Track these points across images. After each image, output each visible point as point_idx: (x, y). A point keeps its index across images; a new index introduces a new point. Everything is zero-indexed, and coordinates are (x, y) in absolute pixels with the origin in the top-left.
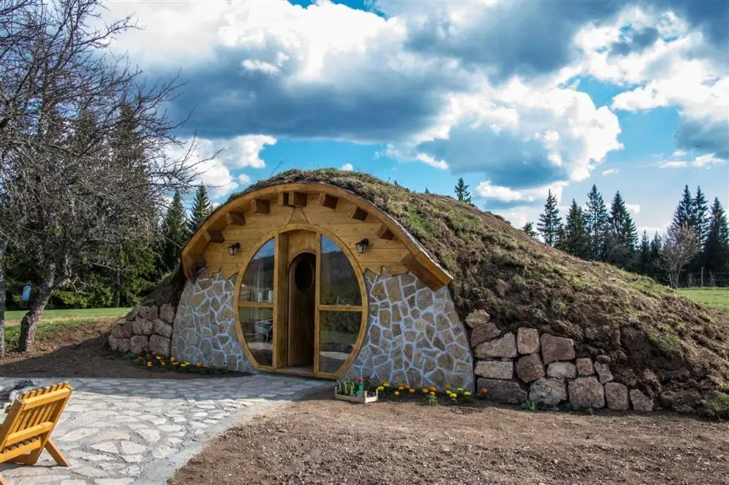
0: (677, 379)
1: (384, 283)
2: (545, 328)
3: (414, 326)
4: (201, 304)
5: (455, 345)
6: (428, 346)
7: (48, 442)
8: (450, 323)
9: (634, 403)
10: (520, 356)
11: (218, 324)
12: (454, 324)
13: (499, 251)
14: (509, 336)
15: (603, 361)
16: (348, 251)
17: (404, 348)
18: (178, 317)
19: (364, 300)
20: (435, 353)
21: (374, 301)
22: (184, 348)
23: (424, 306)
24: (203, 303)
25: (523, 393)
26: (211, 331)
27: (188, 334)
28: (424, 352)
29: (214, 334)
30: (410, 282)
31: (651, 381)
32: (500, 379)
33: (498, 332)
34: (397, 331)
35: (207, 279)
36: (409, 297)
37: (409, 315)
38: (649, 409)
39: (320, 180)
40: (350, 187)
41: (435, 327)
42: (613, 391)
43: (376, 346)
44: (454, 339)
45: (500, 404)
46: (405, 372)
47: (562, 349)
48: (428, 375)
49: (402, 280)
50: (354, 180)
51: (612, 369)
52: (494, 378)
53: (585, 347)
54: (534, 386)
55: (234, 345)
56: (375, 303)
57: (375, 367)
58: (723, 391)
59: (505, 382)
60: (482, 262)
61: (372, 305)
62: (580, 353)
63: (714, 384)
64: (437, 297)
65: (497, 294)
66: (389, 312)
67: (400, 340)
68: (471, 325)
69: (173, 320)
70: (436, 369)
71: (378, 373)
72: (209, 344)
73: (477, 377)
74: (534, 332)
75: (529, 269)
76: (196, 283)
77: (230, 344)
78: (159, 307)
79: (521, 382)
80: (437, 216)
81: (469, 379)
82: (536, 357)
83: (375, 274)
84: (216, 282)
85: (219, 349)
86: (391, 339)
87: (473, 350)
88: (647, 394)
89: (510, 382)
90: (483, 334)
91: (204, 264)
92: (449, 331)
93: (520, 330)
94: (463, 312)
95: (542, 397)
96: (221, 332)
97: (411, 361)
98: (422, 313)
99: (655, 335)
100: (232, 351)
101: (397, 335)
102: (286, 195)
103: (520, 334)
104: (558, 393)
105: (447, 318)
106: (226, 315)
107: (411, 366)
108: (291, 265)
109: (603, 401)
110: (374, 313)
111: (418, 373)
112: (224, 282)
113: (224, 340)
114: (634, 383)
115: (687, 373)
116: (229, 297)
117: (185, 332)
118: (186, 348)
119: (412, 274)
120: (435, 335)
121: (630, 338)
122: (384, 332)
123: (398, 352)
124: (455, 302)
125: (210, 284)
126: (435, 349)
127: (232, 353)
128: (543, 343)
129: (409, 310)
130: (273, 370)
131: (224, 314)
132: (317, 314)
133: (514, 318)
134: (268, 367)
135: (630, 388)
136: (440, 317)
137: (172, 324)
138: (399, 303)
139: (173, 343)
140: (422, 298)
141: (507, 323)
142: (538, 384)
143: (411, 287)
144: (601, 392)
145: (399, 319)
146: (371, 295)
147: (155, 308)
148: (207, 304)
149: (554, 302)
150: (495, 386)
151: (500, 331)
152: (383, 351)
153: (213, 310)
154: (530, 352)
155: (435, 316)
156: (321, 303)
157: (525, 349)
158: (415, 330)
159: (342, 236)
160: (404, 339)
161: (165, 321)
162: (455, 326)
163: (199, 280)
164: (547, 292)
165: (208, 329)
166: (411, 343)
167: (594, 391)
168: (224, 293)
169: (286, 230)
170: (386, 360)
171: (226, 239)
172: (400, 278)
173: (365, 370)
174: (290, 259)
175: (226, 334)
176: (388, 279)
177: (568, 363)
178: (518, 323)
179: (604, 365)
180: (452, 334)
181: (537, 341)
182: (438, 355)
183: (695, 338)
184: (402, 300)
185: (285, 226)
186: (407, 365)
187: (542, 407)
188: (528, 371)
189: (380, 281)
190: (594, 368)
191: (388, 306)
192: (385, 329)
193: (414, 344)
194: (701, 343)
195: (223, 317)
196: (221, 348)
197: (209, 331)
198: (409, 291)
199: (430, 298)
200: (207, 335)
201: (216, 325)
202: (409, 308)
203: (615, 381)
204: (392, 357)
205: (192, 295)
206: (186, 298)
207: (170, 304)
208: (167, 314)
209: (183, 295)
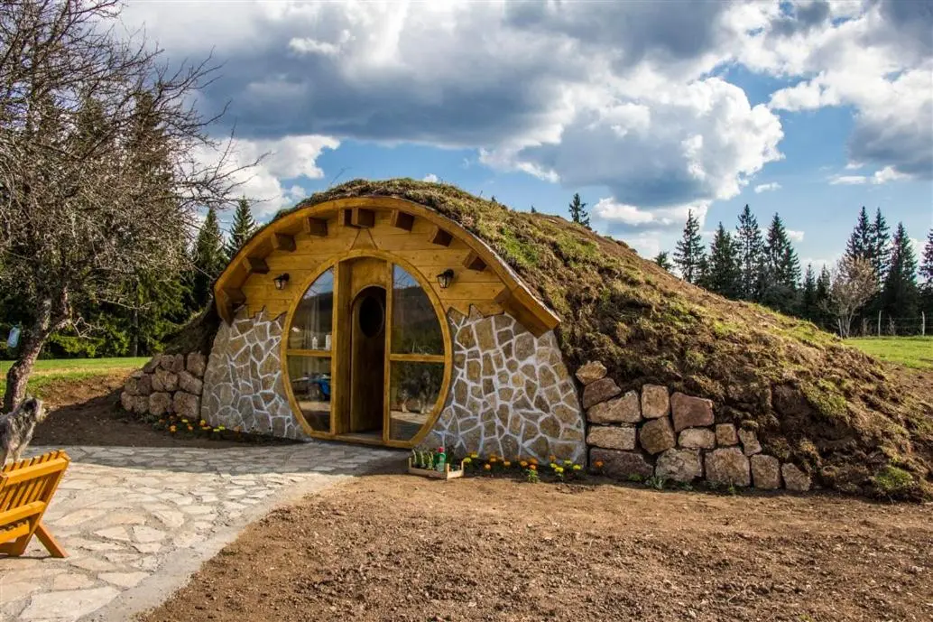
0: (842, 451)
2: (677, 385)
3: (510, 381)
5: (563, 406)
6: (528, 406)
7: (39, 527)
8: (556, 378)
9: (788, 480)
10: (644, 420)
11: (261, 377)
12: (561, 379)
13: (621, 287)
14: (631, 395)
15: (748, 428)
16: (427, 285)
17: (498, 409)
18: (210, 368)
20: (537, 417)
21: (459, 349)
22: (217, 409)
23: (522, 356)
24: (242, 350)
25: (648, 468)
26: (251, 385)
27: (222, 391)
28: (523, 414)
29: (257, 391)
30: (506, 326)
31: (808, 453)
32: (619, 450)
33: (617, 389)
34: (489, 387)
35: (248, 320)
37: (505, 368)
38: (806, 488)
39: (392, 193)
40: (430, 202)
41: (538, 383)
42: (761, 466)
43: (461, 407)
44: (562, 398)
45: (619, 481)
46: (499, 440)
47: (697, 411)
48: (527, 444)
49: (496, 322)
50: (436, 194)
51: (760, 437)
52: (612, 449)
53: (727, 410)
54: (662, 459)
55: (281, 404)
56: (462, 352)
57: (461, 433)
58: (896, 465)
59: (625, 453)
60: (598, 301)
61: (458, 355)
62: (720, 417)
63: (886, 457)
64: (540, 344)
65: (617, 342)
66: (478, 363)
67: (493, 399)
68: (583, 381)
70: (538, 436)
71: (465, 441)
73: (589, 447)
74: (663, 390)
75: (658, 310)
76: (233, 324)
77: (276, 404)
78: (186, 356)
79: (644, 452)
80: (542, 241)
81: (580, 450)
82: (665, 422)
83: (462, 315)
84: (259, 324)
85: (262, 409)
87: (585, 412)
88: (803, 469)
89: (631, 454)
90: (597, 391)
91: (244, 300)
92: (554, 388)
93: (645, 387)
94: (572, 363)
95: (671, 472)
96: (265, 388)
97: (506, 425)
98: (521, 364)
99: (814, 395)
100: (278, 413)
101: (490, 392)
102: (348, 212)
104: (692, 467)
105: (553, 372)
106: (271, 366)
107: (507, 432)
108: (354, 303)
109: (749, 479)
110: (460, 365)
111: (515, 441)
112: (269, 324)
113: (268, 398)
114: (787, 455)
115: (854, 443)
116: (276, 344)
117: (219, 387)
118: (221, 409)
119: (509, 316)
120: (537, 394)
121: (783, 398)
122: (473, 389)
123: (490, 415)
124: (564, 351)
125: (251, 327)
126: (538, 411)
127: (279, 415)
128: (674, 405)
129: (505, 361)
130: (331, 436)
131: (269, 365)
132: (387, 365)
133: (638, 373)
134: (326, 433)
135: (782, 461)
136: (544, 370)
137: (202, 378)
138: (492, 353)
139: (203, 402)
141: (628, 378)
142: (666, 456)
143: (507, 331)
144: (746, 466)
145: (492, 372)
146: (456, 342)
147: (180, 357)
148: (247, 352)
149: (689, 353)
150: (613, 459)
151: (619, 389)
152: (471, 413)
153: (254, 359)
154: (658, 415)
155: (537, 368)
156: (392, 352)
157: (651, 411)
158: (512, 387)
159: (420, 266)
160: (498, 397)
161: (194, 374)
162: (563, 382)
163: (237, 321)
164: (680, 339)
165: (248, 383)
167: (737, 465)
168: (269, 338)
169: (348, 257)
170: (475, 424)
171: (271, 268)
172: (493, 318)
173: (448, 438)
174: (354, 294)
175: (271, 391)
176: (478, 321)
177: (704, 430)
178: (643, 379)
179: (751, 433)
180: (559, 391)
181: (667, 401)
182: (541, 419)
183: (864, 399)
185: (348, 252)
186: (501, 430)
187: (671, 485)
188: (655, 439)
189: (468, 323)
190: (738, 437)
191: (478, 356)
193: (510, 404)
194: (872, 406)
195: (268, 369)
196: (265, 408)
197: (249, 387)
198: (505, 337)
199: (531, 346)
200: (247, 391)
201: (259, 379)
202: (504, 358)
203: (763, 452)
204: (482, 421)
205: (227, 340)
206: (220, 344)
207: (200, 352)
208: (196, 365)
209: (216, 340)
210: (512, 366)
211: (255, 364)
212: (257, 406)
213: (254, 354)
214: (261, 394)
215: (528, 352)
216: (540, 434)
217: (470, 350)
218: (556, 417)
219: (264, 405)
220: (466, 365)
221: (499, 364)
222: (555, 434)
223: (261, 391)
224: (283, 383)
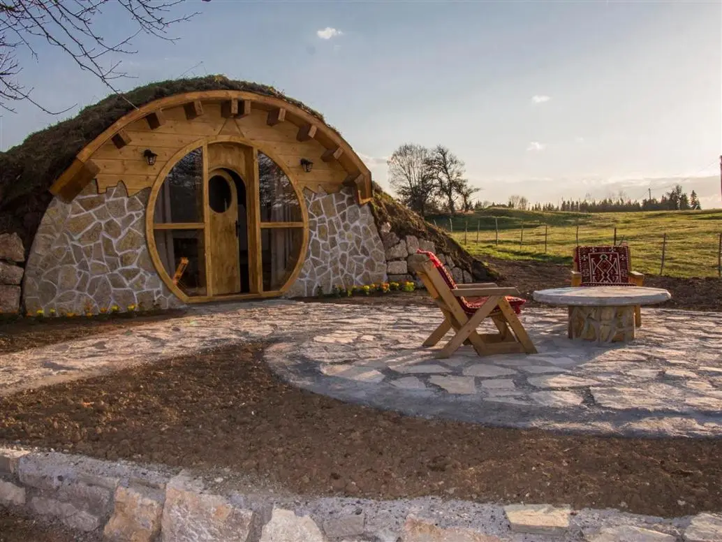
1: (321, 201)
2: (419, 234)
3: (346, 237)
4: (85, 231)
5: (377, 251)
6: (357, 253)
8: (371, 233)
9: (465, 279)
10: (409, 255)
11: (119, 254)
14: (402, 241)
15: (449, 255)
17: (340, 257)
19: (305, 216)
20: (362, 259)
21: (312, 217)
23: (352, 220)
24: (89, 228)
26: (105, 264)
27: (60, 274)
28: (355, 259)
29: (115, 269)
30: (342, 200)
32: (402, 274)
33: (398, 239)
34: (333, 243)
35: (96, 196)
36: (342, 213)
37: (342, 229)
41: (362, 237)
42: (457, 273)
43: (317, 259)
44: (375, 246)
46: (342, 278)
48: (358, 278)
49: (336, 198)
52: (399, 274)
53: (438, 247)
55: (148, 278)
56: (315, 219)
57: (318, 277)
59: (405, 276)
61: (311, 221)
62: (437, 250)
64: (362, 212)
66: (326, 227)
67: (337, 251)
68: (383, 235)
69: (27, 257)
71: (321, 283)
72: (105, 283)
73: (389, 274)
74: (415, 238)
76: (75, 201)
77: (142, 278)
81: (386, 277)
83: (312, 192)
84: (111, 199)
85: (124, 286)
86: (328, 251)
87: (386, 253)
88: (469, 272)
90: (390, 241)
92: (371, 240)
93: (408, 237)
94: (378, 223)
96: (124, 264)
97: (345, 267)
98: (352, 226)
100: (144, 286)
101: (334, 246)
102: (241, 103)
103: (408, 240)
105: (370, 230)
106: (132, 242)
107: (346, 272)
110: (313, 228)
111: (351, 277)
112: (126, 200)
113: (130, 274)
116: (136, 219)
117: (55, 271)
118: (58, 295)
119: (343, 193)
120: (362, 244)
122: (323, 245)
123: (334, 263)
125: (101, 202)
126: (362, 256)
127: (146, 289)
128: (421, 245)
130: (210, 299)
131: (130, 241)
132: (258, 230)
133: (403, 229)
134: (203, 297)
135: (463, 270)
136: (365, 229)
137: (22, 265)
138: (333, 218)
140: (352, 214)
141: (400, 232)
143: (343, 204)
145: (335, 233)
146: (310, 212)
148: (97, 230)
152: (323, 262)
153: (107, 236)
154: (415, 252)
155: (361, 228)
156: (263, 221)
157: (412, 250)
158: (347, 241)
159: (280, 154)
160: (339, 249)
161: (9, 261)
162: (375, 236)
165: (102, 263)
166: (345, 252)
168: (128, 213)
169: (216, 141)
170: (326, 269)
171: (129, 143)
172: (333, 195)
173: (309, 282)
175: (134, 266)
176: (324, 197)
178: (404, 232)
179: (450, 257)
180: (373, 241)
182: (365, 260)
184: (335, 215)
185: (215, 137)
186: (342, 271)
189: (317, 199)
190: (446, 260)
191: (325, 222)
192: (324, 242)
193: (347, 253)
195: (129, 246)
196: (128, 284)
197: (104, 266)
198: (342, 207)
199: (356, 214)
200: (100, 271)
201: (116, 255)
202: (341, 222)
203: (456, 266)
204: (331, 266)
205: (64, 217)
206: (53, 223)
207: (15, 234)
208: (11, 250)
209: (46, 219)
210: (346, 227)
211: (110, 241)
212: (117, 284)
213: (107, 230)
214: (120, 272)
215: (356, 218)
216: (365, 271)
217: (319, 217)
218: (373, 259)
219: (125, 281)
220: (317, 228)
221: (339, 227)
222: (373, 270)
223: (120, 268)
224: (150, 257)
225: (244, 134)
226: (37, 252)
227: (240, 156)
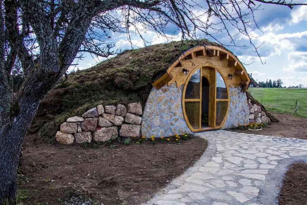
1: (233, 91)
4: (163, 102)
6: (242, 112)
19: (229, 97)
27: (155, 120)
28: (241, 114)
34: (236, 107)
35: (167, 87)
36: (239, 95)
41: (243, 105)
43: (231, 114)
44: (247, 109)
47: (260, 109)
52: (252, 119)
57: (231, 121)
69: (143, 112)
72: (168, 124)
73: (249, 120)
76: (160, 89)
77: (180, 121)
79: (255, 119)
83: (231, 87)
84: (172, 88)
85: (174, 125)
86: (234, 110)
93: (254, 104)
94: (248, 100)
98: (241, 101)
101: (236, 109)
103: (254, 106)
106: (177, 107)
111: (240, 121)
112: (176, 89)
113: (176, 120)
116: (179, 97)
118: (153, 129)
120: (243, 108)
125: (168, 90)
127: (181, 126)
130: (200, 130)
132: (215, 103)
135: (268, 117)
136: (244, 102)
137: (141, 116)
138: (236, 98)
139: (143, 128)
140: (241, 96)
143: (239, 92)
145: (236, 103)
148: (167, 101)
153: (170, 104)
156: (217, 98)
157: (256, 110)
159: (223, 72)
161: (136, 114)
162: (247, 104)
167: (265, 119)
168: (177, 95)
169: (205, 66)
172: (237, 89)
173: (228, 123)
175: (178, 117)
176: (234, 89)
177: (260, 113)
180: (247, 107)
181: (257, 107)
182: (244, 114)
184: (237, 96)
186: (238, 119)
188: (256, 116)
191: (234, 99)
192: (233, 107)
193: (239, 111)
201: (172, 113)
202: (238, 99)
206: (153, 98)
207: (139, 102)
208: (138, 110)
209: (150, 96)
210: (239, 101)
211: (170, 106)
212: (172, 124)
213: (170, 102)
214: (173, 119)
215: (242, 98)
216: (244, 118)
217: (232, 97)
218: (246, 114)
219: (175, 123)
220: (232, 101)
222: (246, 118)
223: (173, 117)
224: (183, 113)
225: (213, 63)
226: (147, 111)
227: (208, 71)
